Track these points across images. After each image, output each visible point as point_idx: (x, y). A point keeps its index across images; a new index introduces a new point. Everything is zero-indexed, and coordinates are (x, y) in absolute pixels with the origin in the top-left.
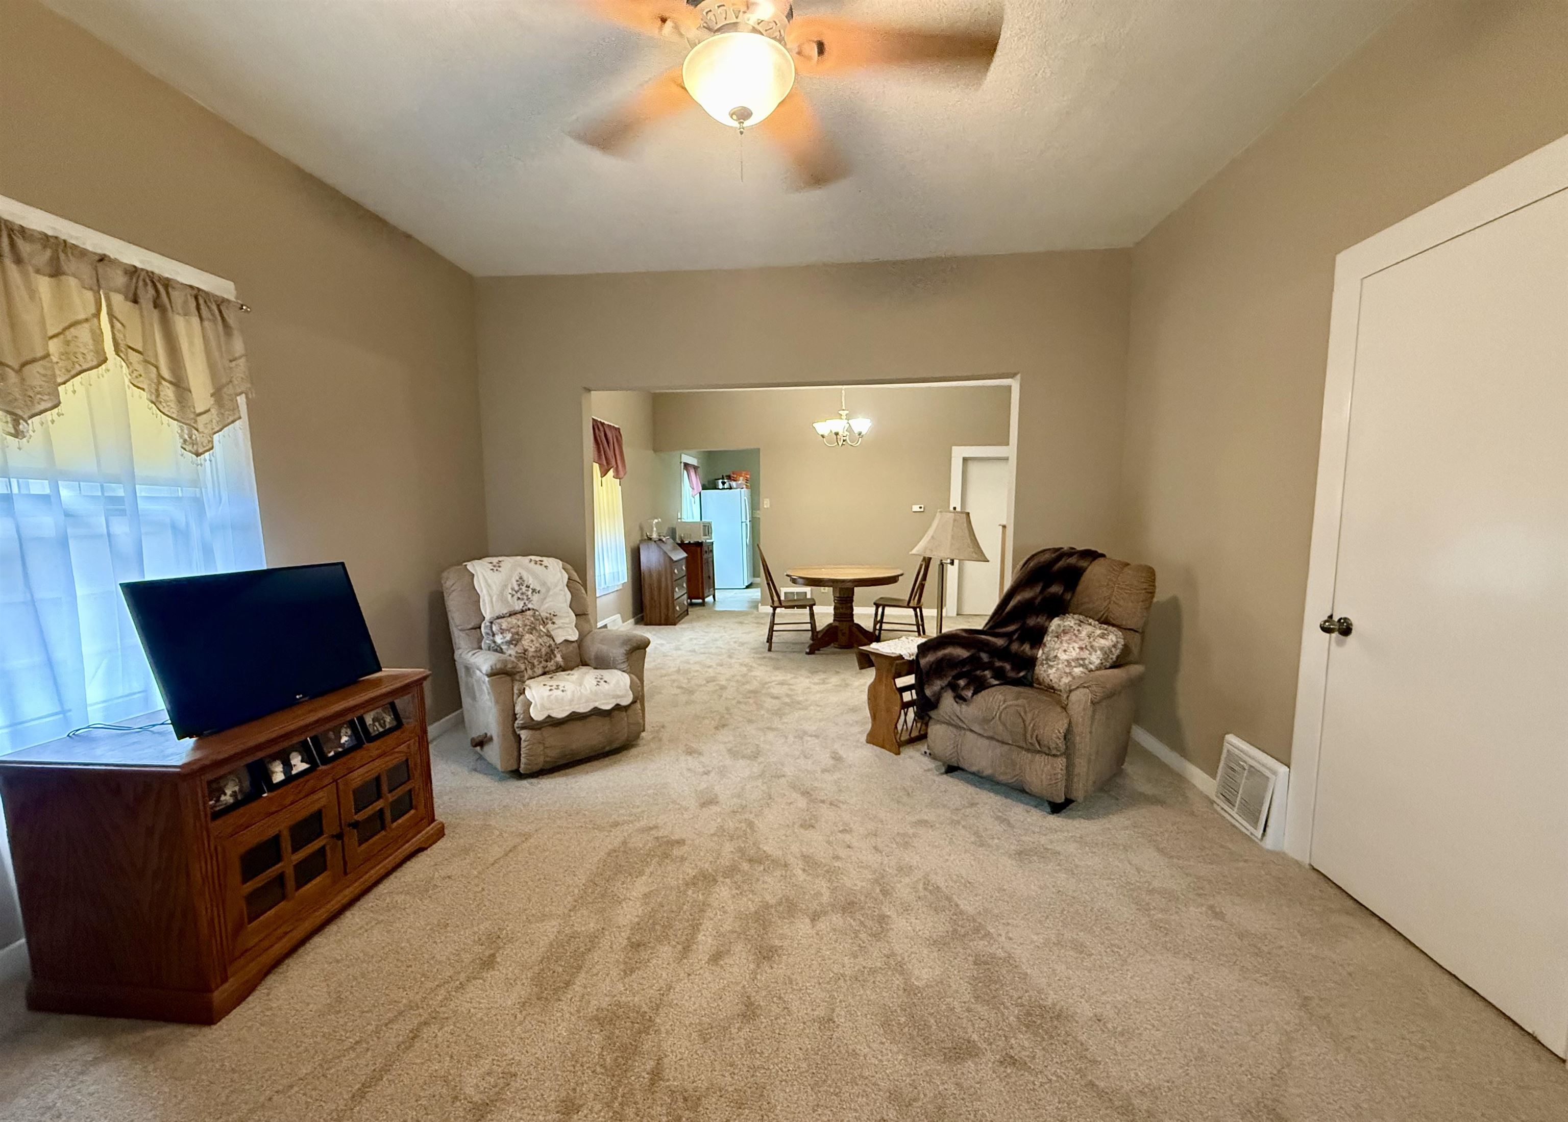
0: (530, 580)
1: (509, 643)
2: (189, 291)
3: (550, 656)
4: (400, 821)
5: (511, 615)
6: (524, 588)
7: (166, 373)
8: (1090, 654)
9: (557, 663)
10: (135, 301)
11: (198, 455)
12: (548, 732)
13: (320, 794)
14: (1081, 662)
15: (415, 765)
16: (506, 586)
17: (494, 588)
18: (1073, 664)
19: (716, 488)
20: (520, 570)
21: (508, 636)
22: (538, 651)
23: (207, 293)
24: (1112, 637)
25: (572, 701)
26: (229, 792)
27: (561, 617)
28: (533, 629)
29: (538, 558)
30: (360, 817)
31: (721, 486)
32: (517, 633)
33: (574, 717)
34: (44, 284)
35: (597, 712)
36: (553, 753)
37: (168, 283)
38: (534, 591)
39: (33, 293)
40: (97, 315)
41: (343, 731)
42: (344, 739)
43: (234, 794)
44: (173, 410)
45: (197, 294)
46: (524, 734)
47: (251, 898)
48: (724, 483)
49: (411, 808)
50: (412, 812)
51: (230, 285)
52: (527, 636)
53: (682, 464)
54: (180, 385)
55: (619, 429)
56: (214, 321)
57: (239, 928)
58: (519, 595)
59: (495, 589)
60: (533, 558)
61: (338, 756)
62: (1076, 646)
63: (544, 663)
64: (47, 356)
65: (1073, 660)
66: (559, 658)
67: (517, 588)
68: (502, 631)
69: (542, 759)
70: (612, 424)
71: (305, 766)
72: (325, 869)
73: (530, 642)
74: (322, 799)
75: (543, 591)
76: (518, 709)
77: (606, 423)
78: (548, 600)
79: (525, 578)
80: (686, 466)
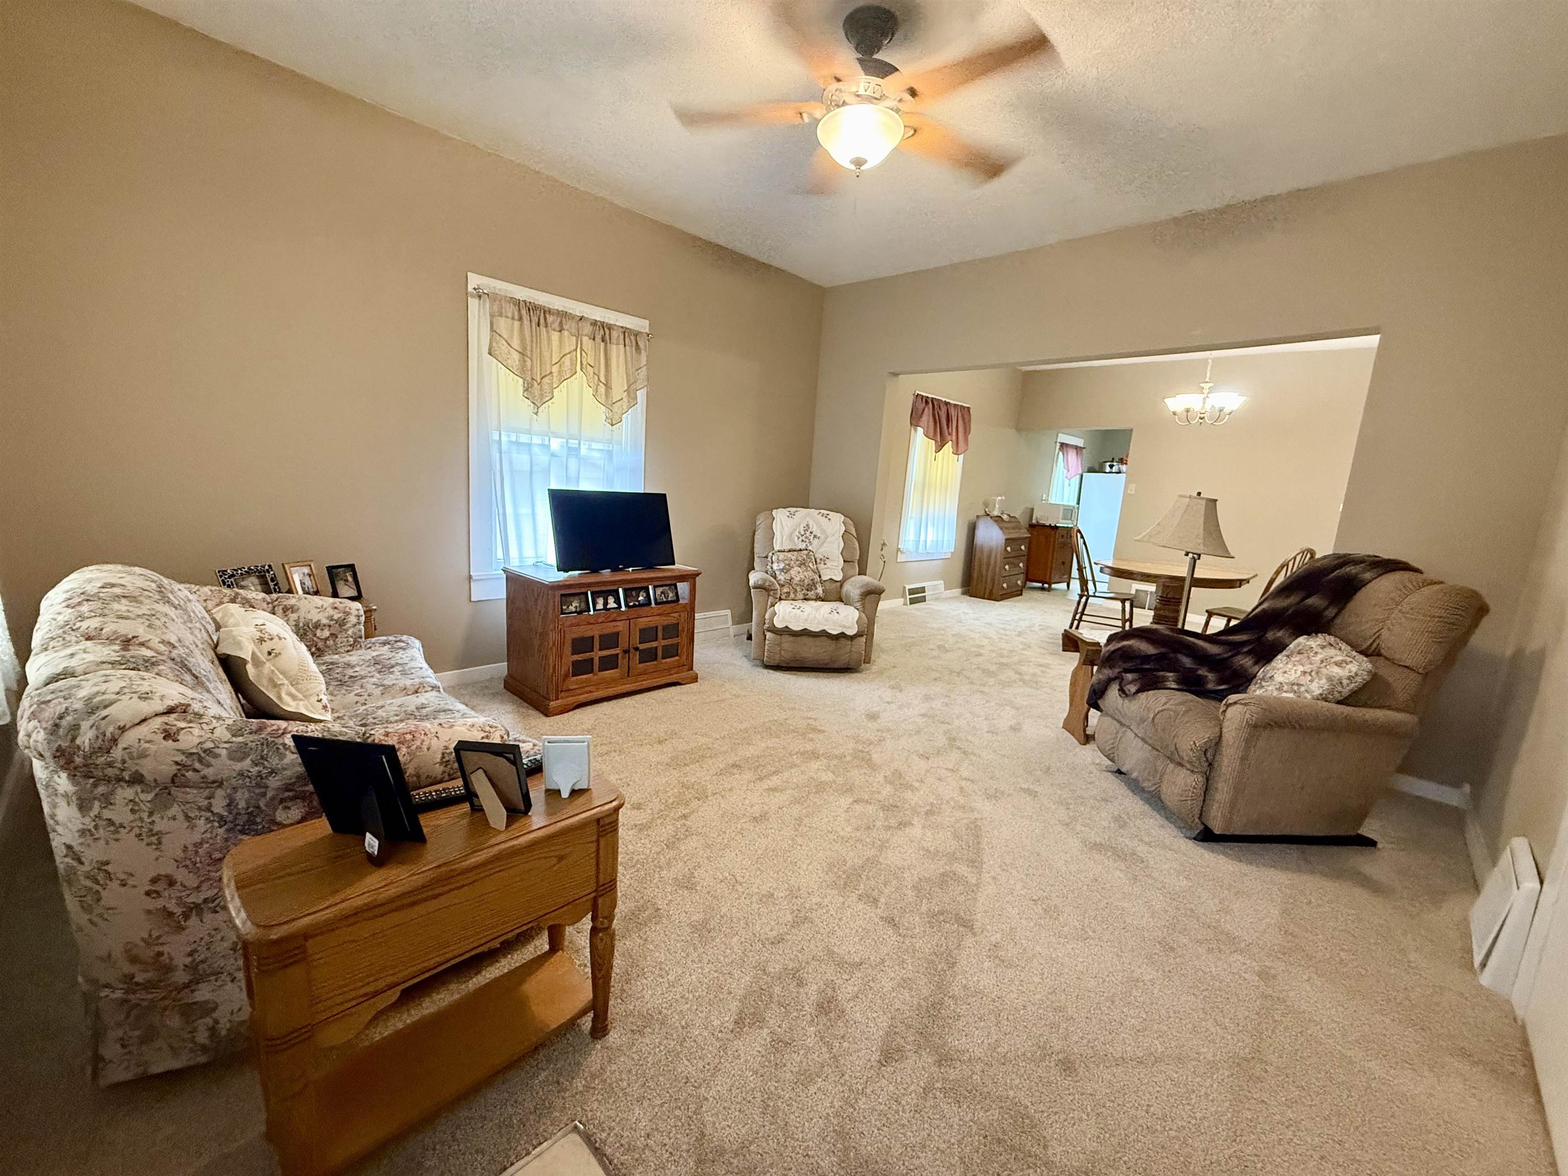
0: (814, 528)
1: (782, 570)
2: (621, 330)
3: (812, 586)
4: (668, 660)
5: (790, 551)
6: (808, 534)
7: (603, 379)
8: (1311, 681)
9: (817, 594)
10: (594, 339)
11: (612, 425)
12: (786, 638)
13: (619, 623)
14: (1296, 688)
15: (683, 628)
16: (795, 530)
17: (786, 528)
18: (1285, 688)
19: (1101, 470)
20: (808, 519)
21: (782, 566)
22: (802, 581)
23: (630, 330)
24: (1353, 668)
25: (806, 620)
26: (574, 605)
27: (833, 560)
28: (802, 564)
29: (826, 512)
30: (642, 647)
31: (1108, 469)
32: (789, 565)
33: (805, 633)
34: (555, 336)
35: (824, 634)
36: (787, 655)
37: (610, 327)
38: (815, 536)
39: (549, 340)
40: (576, 350)
41: (641, 593)
42: (641, 598)
43: (576, 607)
44: (603, 399)
45: (625, 331)
46: (769, 635)
47: (575, 664)
48: (1111, 467)
49: (677, 655)
50: (677, 658)
51: (646, 323)
52: (796, 568)
53: (1058, 445)
54: (608, 386)
55: (968, 408)
56: (632, 346)
57: (566, 676)
58: (803, 538)
59: (787, 531)
60: (822, 511)
61: (634, 606)
62: (1301, 668)
63: (805, 591)
64: (551, 373)
65: (1286, 683)
66: (820, 590)
67: (803, 533)
68: (778, 561)
69: (777, 657)
70: (960, 404)
71: (615, 606)
72: (617, 667)
73: (797, 574)
74: (621, 626)
75: (822, 537)
76: (767, 616)
77: (951, 402)
78: (825, 545)
79: (811, 526)
80: (1063, 446)
